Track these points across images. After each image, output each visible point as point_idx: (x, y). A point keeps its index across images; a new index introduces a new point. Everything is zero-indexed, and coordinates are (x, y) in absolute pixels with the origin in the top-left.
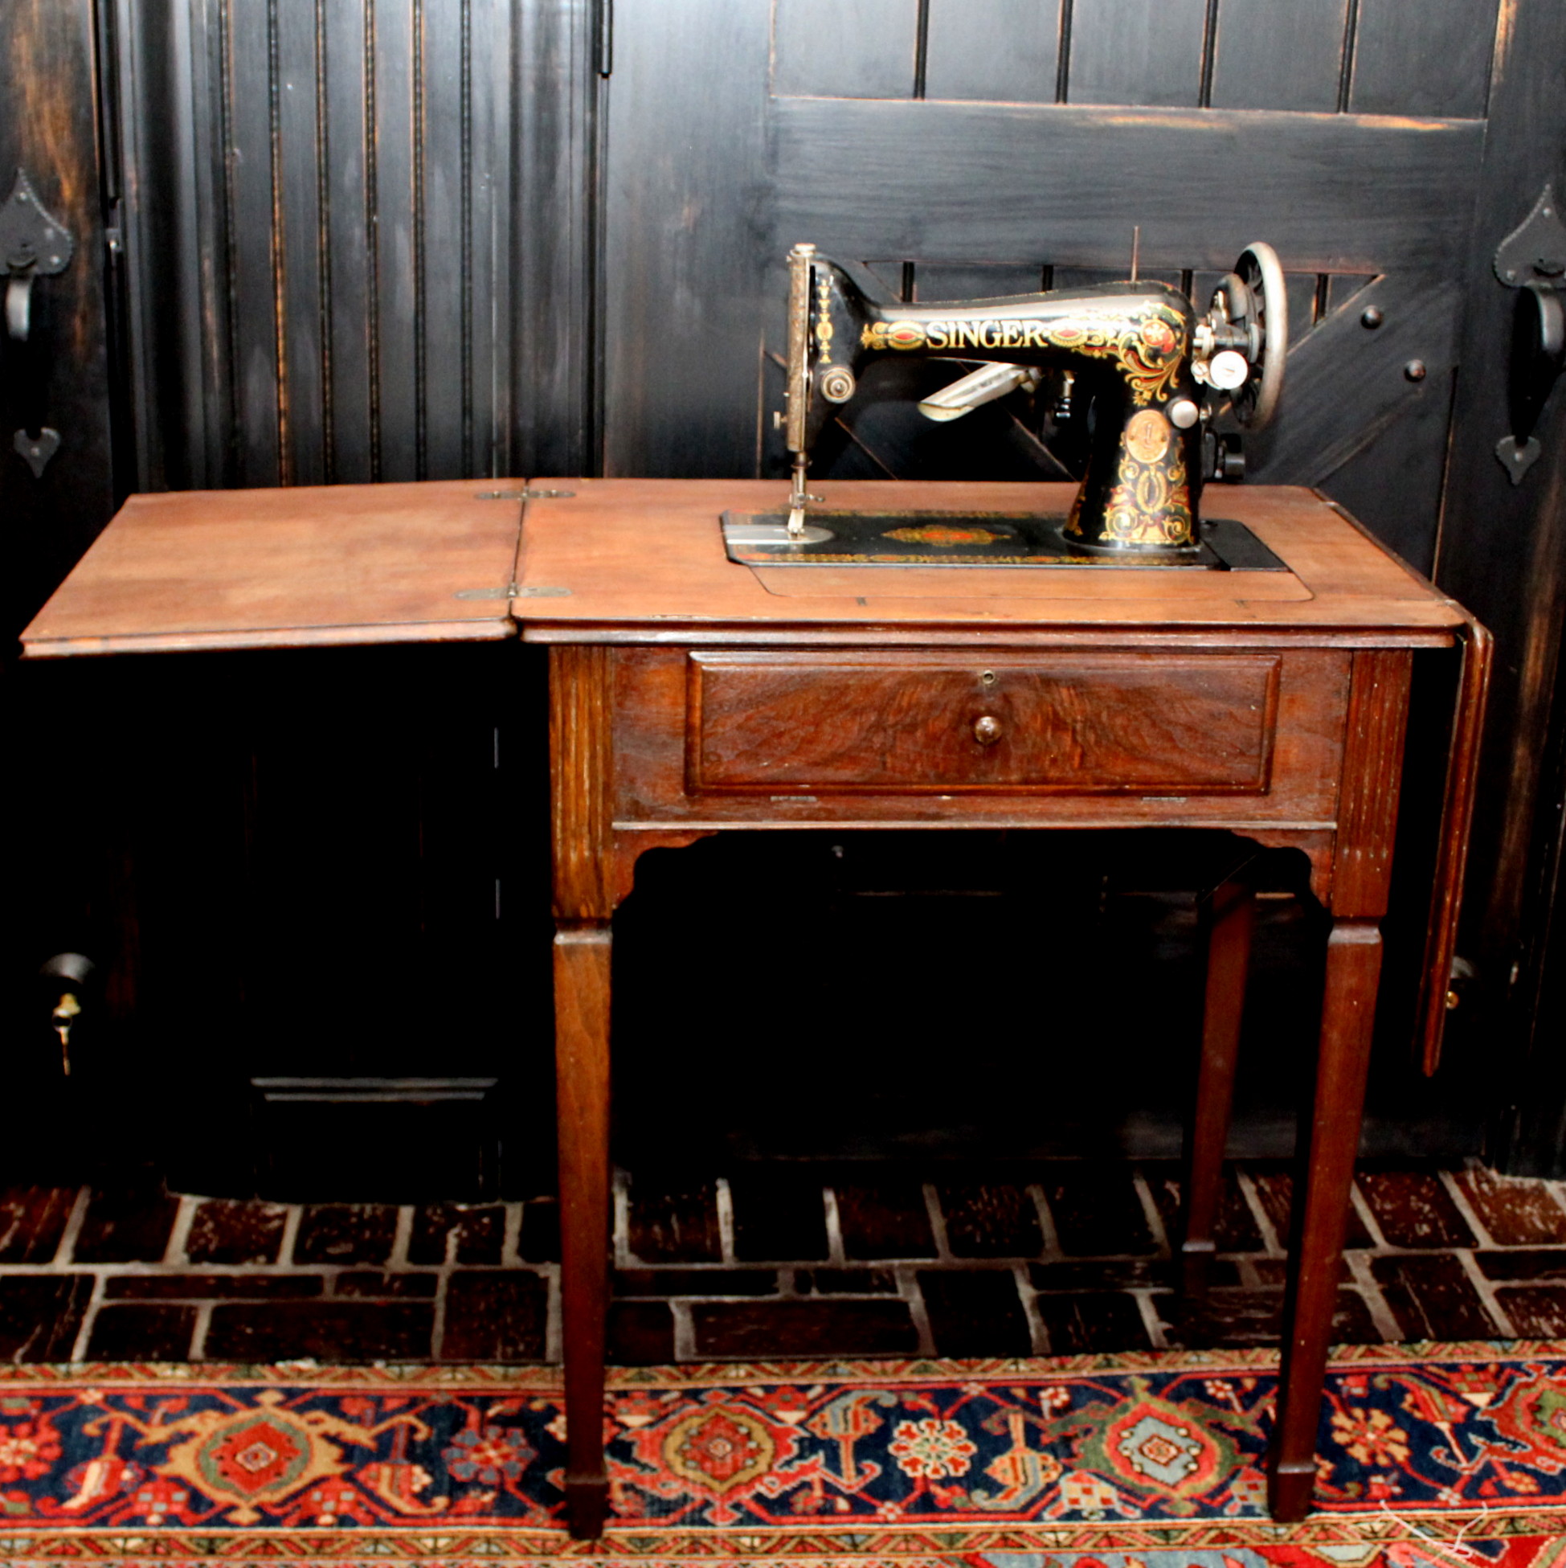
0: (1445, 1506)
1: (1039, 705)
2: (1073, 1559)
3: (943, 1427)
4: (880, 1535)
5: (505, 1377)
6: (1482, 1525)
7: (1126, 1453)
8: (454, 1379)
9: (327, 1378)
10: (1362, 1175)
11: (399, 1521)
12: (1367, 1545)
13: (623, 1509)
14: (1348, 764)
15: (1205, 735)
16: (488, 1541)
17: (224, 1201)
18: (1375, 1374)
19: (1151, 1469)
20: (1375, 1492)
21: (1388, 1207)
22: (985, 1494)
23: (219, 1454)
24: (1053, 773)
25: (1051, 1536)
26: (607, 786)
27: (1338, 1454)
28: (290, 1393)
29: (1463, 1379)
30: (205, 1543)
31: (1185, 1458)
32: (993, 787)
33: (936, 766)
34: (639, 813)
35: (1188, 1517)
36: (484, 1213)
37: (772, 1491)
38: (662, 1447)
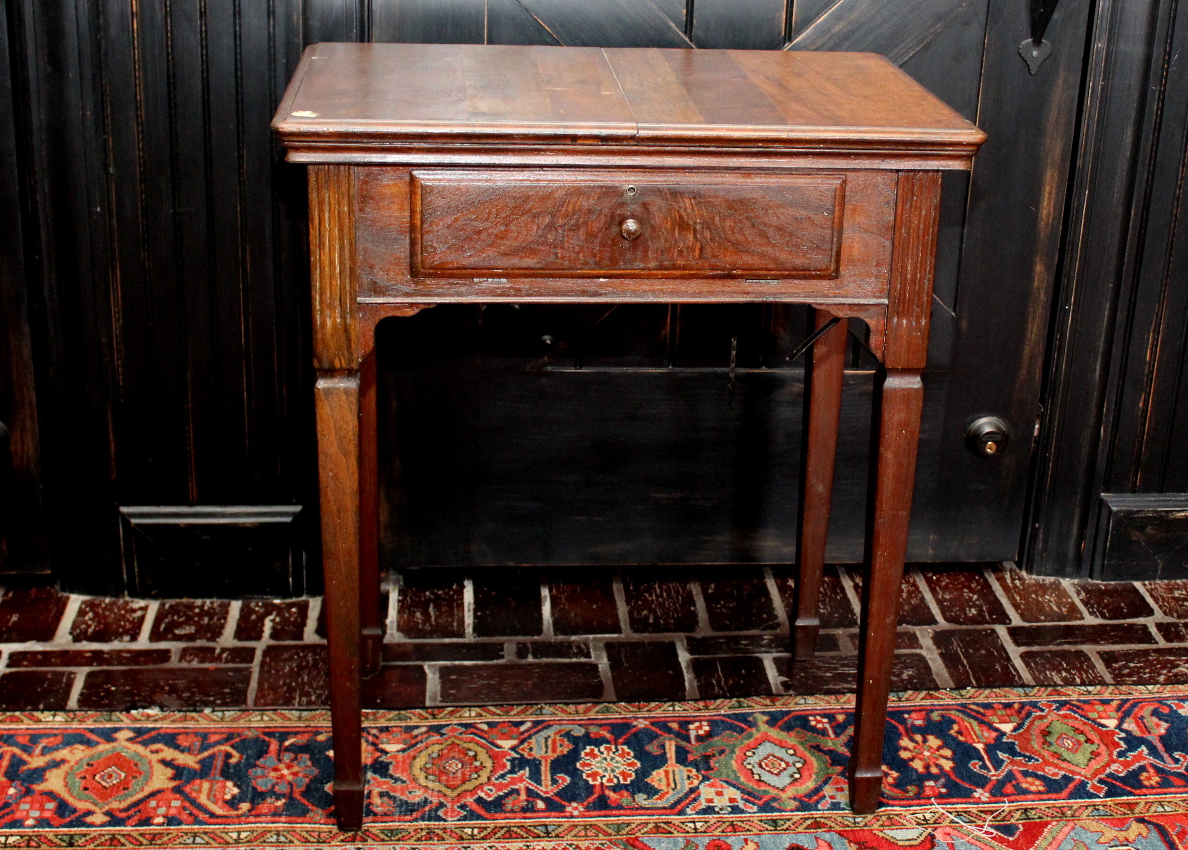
0: (978, 801)
1: (669, 211)
2: (707, 840)
3: (617, 750)
4: (567, 825)
5: (300, 718)
6: (1003, 814)
7: (749, 767)
8: (262, 720)
9: (168, 721)
10: (930, 575)
11: (212, 820)
12: (921, 829)
13: (379, 810)
14: (896, 256)
15: (791, 234)
16: (278, 834)
17: (102, 599)
18: (932, 711)
19: (766, 777)
20: (928, 792)
21: (947, 597)
22: (645, 796)
23: (82, 775)
24: (680, 262)
25: (692, 825)
26: (352, 270)
27: (902, 766)
28: (139, 732)
29: (995, 714)
30: (67, 838)
31: (792, 770)
32: (637, 272)
33: (594, 256)
34: (377, 290)
35: (792, 811)
36: (293, 605)
37: (489, 796)
38: (411, 766)
